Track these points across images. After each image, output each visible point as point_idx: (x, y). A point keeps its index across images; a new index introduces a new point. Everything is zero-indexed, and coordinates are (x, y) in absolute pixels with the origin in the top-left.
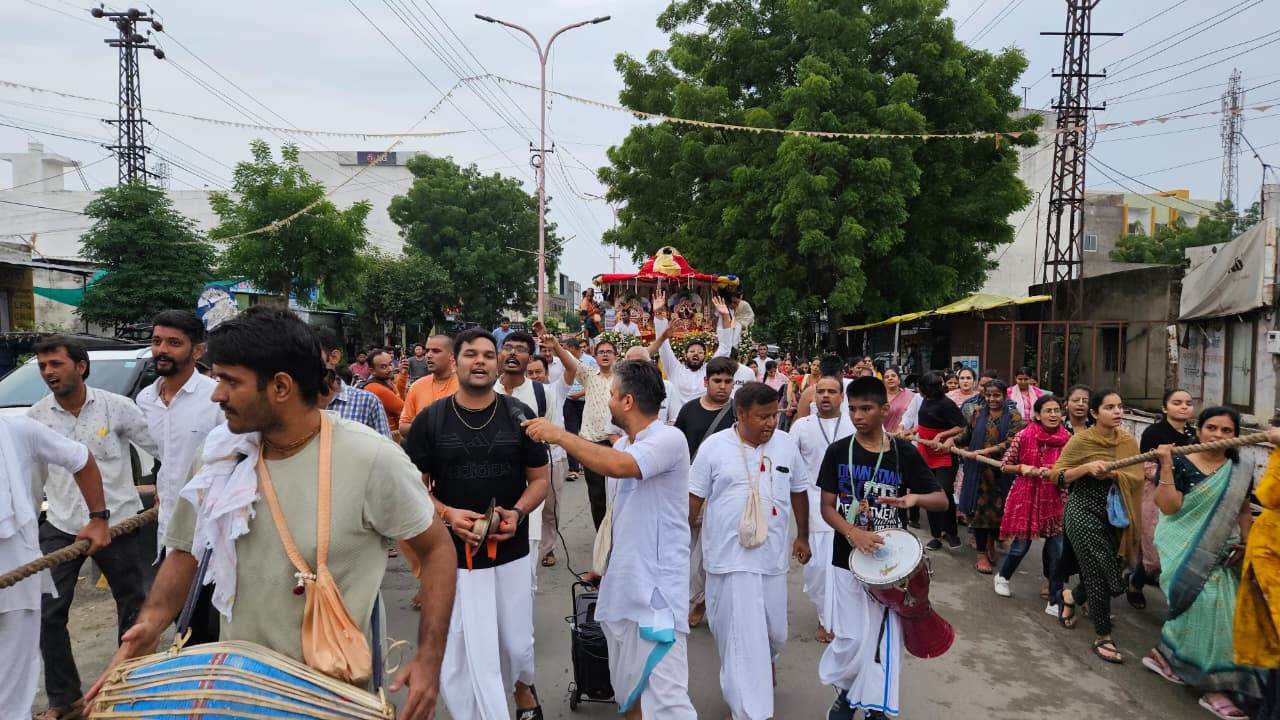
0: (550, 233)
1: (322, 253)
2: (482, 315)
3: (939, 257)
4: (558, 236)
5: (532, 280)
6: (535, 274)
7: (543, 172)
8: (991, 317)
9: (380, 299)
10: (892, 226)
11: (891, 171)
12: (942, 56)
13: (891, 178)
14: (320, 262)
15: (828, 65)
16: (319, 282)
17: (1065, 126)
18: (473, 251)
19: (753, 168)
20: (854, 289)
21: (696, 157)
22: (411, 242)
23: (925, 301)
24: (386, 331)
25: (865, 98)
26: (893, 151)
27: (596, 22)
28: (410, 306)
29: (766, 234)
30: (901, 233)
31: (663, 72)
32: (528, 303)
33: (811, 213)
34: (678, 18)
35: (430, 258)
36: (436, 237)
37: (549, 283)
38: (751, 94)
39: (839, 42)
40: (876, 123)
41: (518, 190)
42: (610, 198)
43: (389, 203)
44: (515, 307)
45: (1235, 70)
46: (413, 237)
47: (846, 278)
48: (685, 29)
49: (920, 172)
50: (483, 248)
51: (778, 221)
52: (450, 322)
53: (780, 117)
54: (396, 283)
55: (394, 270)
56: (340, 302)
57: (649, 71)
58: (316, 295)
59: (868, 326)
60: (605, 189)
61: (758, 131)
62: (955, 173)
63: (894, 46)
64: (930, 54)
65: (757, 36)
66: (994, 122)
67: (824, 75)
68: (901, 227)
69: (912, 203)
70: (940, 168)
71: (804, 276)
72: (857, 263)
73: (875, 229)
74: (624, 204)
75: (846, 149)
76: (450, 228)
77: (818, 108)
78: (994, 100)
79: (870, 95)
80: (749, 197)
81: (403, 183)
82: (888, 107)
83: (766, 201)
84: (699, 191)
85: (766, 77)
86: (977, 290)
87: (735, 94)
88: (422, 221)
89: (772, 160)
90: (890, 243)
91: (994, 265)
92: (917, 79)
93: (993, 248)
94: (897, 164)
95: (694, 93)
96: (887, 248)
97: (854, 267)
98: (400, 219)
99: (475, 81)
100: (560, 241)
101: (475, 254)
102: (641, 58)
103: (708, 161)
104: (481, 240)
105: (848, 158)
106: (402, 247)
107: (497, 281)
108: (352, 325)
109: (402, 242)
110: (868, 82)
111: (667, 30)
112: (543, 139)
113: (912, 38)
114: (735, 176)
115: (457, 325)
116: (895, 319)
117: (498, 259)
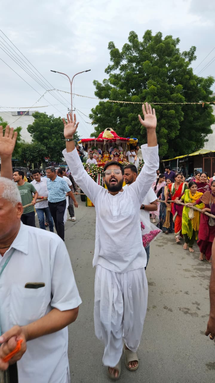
2: (56, 160)
3: (190, 138)
4: (78, 135)
8: (206, 156)
9: (25, 156)
10: (175, 130)
11: (175, 114)
12: (190, 79)
13: (175, 116)
15: (156, 82)
18: (53, 140)
19: (134, 114)
20: (165, 149)
21: (118, 110)
22: (34, 138)
23: (186, 152)
24: (28, 165)
26: (176, 107)
27: (87, 71)
28: (34, 157)
29: (139, 134)
30: (178, 132)
31: (108, 86)
34: (111, 70)
35: (40, 143)
36: (41, 137)
38: (134, 92)
39: (159, 76)
40: (170, 100)
42: (93, 123)
43: (27, 127)
46: (35, 137)
47: (162, 146)
48: (113, 72)
49: (183, 114)
50: (55, 140)
51: (142, 130)
52: (47, 162)
53: (142, 98)
54: (30, 151)
55: (29, 147)
57: (103, 85)
59: (170, 160)
60: (91, 121)
62: (193, 113)
63: (175, 76)
64: (186, 79)
65: (135, 74)
66: (205, 98)
67: (155, 86)
68: (178, 130)
69: (181, 123)
70: (189, 112)
72: (165, 141)
73: (170, 131)
74: (97, 126)
75: (161, 107)
76: (45, 134)
77: (153, 96)
78: (205, 92)
79: (168, 91)
80: (133, 123)
81: (31, 121)
82: (174, 95)
83: (138, 124)
84: (119, 120)
85: (138, 86)
86: (202, 148)
87: (129, 92)
88: (37, 132)
89: (140, 111)
90: (175, 135)
91: (207, 140)
92: (182, 86)
93: (207, 135)
94: (177, 111)
95: (116, 91)
96: (174, 137)
97: (165, 142)
98: (31, 132)
99: (51, 91)
100: (79, 136)
101: (53, 141)
102: (101, 82)
103: (121, 112)
104: (55, 137)
105: (162, 110)
106: (31, 140)
107: (60, 149)
108: (17, 164)
109: (31, 138)
110: (167, 87)
111: (108, 73)
112: (72, 107)
113: (181, 74)
114: (129, 116)
115: (49, 163)
116: (177, 157)
117: (60, 142)
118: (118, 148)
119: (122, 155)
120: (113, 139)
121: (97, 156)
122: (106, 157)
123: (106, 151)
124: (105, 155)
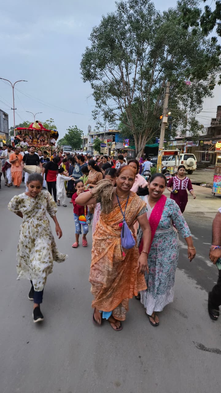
118: (43, 136)
119: (46, 141)
120: (39, 130)
121: (28, 140)
122: (35, 141)
123: (35, 137)
124: (34, 140)
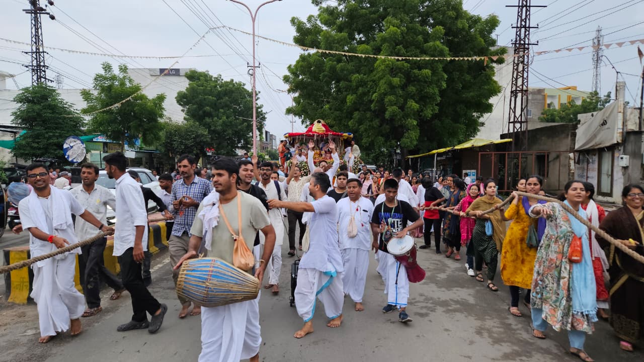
0: (259, 110)
1: (141, 121)
2: (225, 152)
3: (456, 119)
4: (264, 112)
5: (251, 134)
6: (252, 131)
7: (254, 77)
8: (482, 150)
9: (172, 144)
10: (432, 104)
11: (431, 76)
12: (457, 18)
13: (431, 80)
14: (140, 125)
15: (399, 21)
16: (140, 135)
17: (518, 53)
18: (220, 119)
19: (362, 75)
20: (414, 136)
21: (333, 69)
22: (188, 115)
23: (448, 142)
25: (417, 39)
26: (433, 66)
28: (188, 147)
29: (369, 109)
30: (437, 108)
31: (315, 27)
32: (249, 146)
33: (392, 98)
35: (198, 123)
36: (201, 112)
37: (260, 135)
38: (360, 38)
39: (405, 11)
40: (424, 52)
41: (243, 88)
42: (289, 91)
43: (176, 95)
44: (242, 148)
45: (599, 26)
46: (188, 112)
47: (409, 131)
48: (325, 4)
49: (446, 76)
50: (225, 118)
51: (375, 102)
52: (209, 156)
53: (375, 50)
54: (181, 136)
55: (179, 129)
56: (151, 146)
57: (308, 26)
58: (139, 143)
59: (421, 155)
60: (287, 87)
61: (363, 56)
62: (463, 77)
63: (432, 13)
64: (450, 17)
65: (362, 8)
66: (482, 52)
67: (397, 27)
68: (436, 105)
69: (442, 93)
70: (456, 75)
71: (388, 131)
72: (415, 123)
73: (424, 106)
74: (297, 95)
75: (409, 65)
76: (208, 108)
77: (394, 44)
78: (483, 40)
80: (361, 90)
81: (183, 85)
82: (429, 44)
83: (369, 92)
84: (335, 87)
85: (367, 29)
86: (474, 137)
87: (352, 38)
88: (194, 104)
89: (372, 71)
90: (431, 113)
91: (483, 124)
92: (444, 29)
93: (482, 116)
94: (434, 72)
95: (331, 36)
96: (430, 116)
97: (414, 125)
98: (182, 103)
99: (217, 29)
101: (221, 121)
102: (304, 19)
103: (339, 72)
104: (224, 113)
105: (410, 70)
106: (183, 117)
107: (233, 134)
108: (158, 158)
109: (183, 115)
110: (419, 31)
111: (317, 5)
112: (254, 61)
113: (441, 9)
114: (353, 79)
115: (213, 158)
116: (435, 151)
117: (233, 123)
120: (324, 134)
